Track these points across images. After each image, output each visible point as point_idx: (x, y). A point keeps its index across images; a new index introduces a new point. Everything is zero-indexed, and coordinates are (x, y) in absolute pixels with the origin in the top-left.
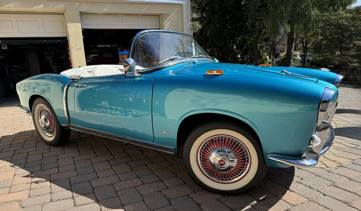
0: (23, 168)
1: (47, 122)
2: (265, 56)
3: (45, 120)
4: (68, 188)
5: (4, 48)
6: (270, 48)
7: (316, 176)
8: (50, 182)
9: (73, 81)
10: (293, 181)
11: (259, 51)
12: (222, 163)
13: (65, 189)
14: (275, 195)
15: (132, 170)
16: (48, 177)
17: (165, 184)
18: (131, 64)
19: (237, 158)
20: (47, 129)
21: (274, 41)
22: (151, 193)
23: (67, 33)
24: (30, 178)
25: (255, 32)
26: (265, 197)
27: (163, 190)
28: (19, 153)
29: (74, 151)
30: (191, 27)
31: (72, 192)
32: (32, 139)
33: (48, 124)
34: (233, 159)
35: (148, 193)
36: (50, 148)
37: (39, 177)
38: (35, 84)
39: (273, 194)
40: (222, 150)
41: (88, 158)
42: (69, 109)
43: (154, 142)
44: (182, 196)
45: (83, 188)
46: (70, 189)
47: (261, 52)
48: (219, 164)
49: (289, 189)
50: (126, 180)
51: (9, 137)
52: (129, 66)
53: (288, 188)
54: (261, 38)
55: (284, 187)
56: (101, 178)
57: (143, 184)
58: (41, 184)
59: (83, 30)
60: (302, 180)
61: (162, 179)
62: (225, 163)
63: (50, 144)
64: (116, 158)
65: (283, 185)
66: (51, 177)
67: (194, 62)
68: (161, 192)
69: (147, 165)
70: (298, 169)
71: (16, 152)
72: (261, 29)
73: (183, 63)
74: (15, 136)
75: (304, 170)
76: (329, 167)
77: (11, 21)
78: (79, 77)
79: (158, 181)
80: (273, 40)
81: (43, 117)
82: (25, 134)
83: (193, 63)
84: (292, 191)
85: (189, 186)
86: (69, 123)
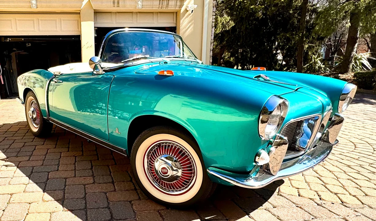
0: (4, 153)
1: (34, 114)
2: (315, 58)
3: (33, 112)
4: (28, 175)
5: (28, 45)
6: (334, 49)
7: (297, 207)
8: (18, 167)
9: (55, 77)
10: (261, 207)
11: (307, 53)
12: (165, 171)
13: (25, 176)
14: (227, 218)
15: (92, 168)
16: (18, 163)
17: (114, 186)
18: (97, 62)
19: (183, 168)
20: (34, 120)
21: (341, 41)
22: (96, 193)
23: (81, 32)
24: (4, 162)
25: (301, 30)
26: (212, 217)
27: (109, 191)
28: (8, 140)
29: (52, 144)
30: (212, 24)
31: (30, 179)
32: (25, 128)
33: (35, 116)
34: (178, 170)
35: (93, 193)
36: (34, 138)
37: (11, 162)
38: (34, 79)
39: (226, 217)
40: (170, 157)
41: (60, 151)
42: (50, 104)
43: (109, 142)
44: (124, 201)
45: (40, 177)
46: (29, 176)
47: (310, 53)
48: (161, 171)
49: (248, 215)
50: (80, 177)
51: (8, 125)
52: (94, 64)
53: (248, 213)
54: (313, 37)
55: (245, 212)
56: (60, 171)
57: (94, 183)
58: (9, 168)
59: (97, 29)
60: (274, 208)
61: (115, 181)
62: (168, 171)
63: (35, 135)
64: (84, 155)
65: (245, 209)
66: (20, 163)
67: (166, 62)
68: (106, 193)
69: (108, 166)
70: (278, 195)
71: (6, 139)
72: (314, 25)
73: (152, 62)
74: (13, 125)
75: (285, 197)
76: (324, 200)
77: (33, 20)
78: (60, 73)
79: (109, 183)
80: (339, 40)
81: (32, 109)
82: (22, 124)
83: (164, 63)
84: (252, 217)
85: (137, 192)
86: (48, 116)
